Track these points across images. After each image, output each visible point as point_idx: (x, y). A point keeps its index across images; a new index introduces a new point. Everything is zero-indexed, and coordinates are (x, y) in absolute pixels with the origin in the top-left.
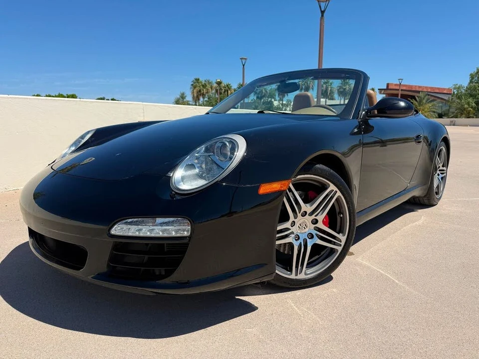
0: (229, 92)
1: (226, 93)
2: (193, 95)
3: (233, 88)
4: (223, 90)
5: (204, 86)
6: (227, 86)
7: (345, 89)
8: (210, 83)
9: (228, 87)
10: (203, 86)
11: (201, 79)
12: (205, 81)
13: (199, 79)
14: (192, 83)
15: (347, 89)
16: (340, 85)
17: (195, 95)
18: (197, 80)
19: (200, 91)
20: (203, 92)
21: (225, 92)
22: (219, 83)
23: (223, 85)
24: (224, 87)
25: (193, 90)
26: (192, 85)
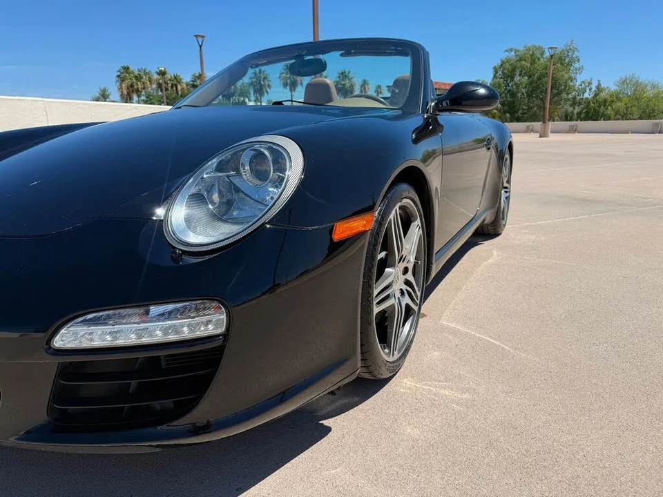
0: (179, 86)
1: (174, 88)
2: (122, 92)
3: (184, 81)
4: (170, 85)
5: (138, 78)
6: (175, 78)
7: (344, 85)
8: (146, 73)
9: (177, 80)
10: (136, 77)
11: (132, 68)
12: (139, 71)
13: (128, 68)
14: (119, 73)
15: (348, 85)
16: (337, 80)
17: (125, 92)
18: (126, 69)
19: (132, 86)
20: (138, 88)
21: (172, 87)
22: (162, 74)
23: (168, 76)
24: (170, 80)
25: (121, 85)
26: (118, 76)
